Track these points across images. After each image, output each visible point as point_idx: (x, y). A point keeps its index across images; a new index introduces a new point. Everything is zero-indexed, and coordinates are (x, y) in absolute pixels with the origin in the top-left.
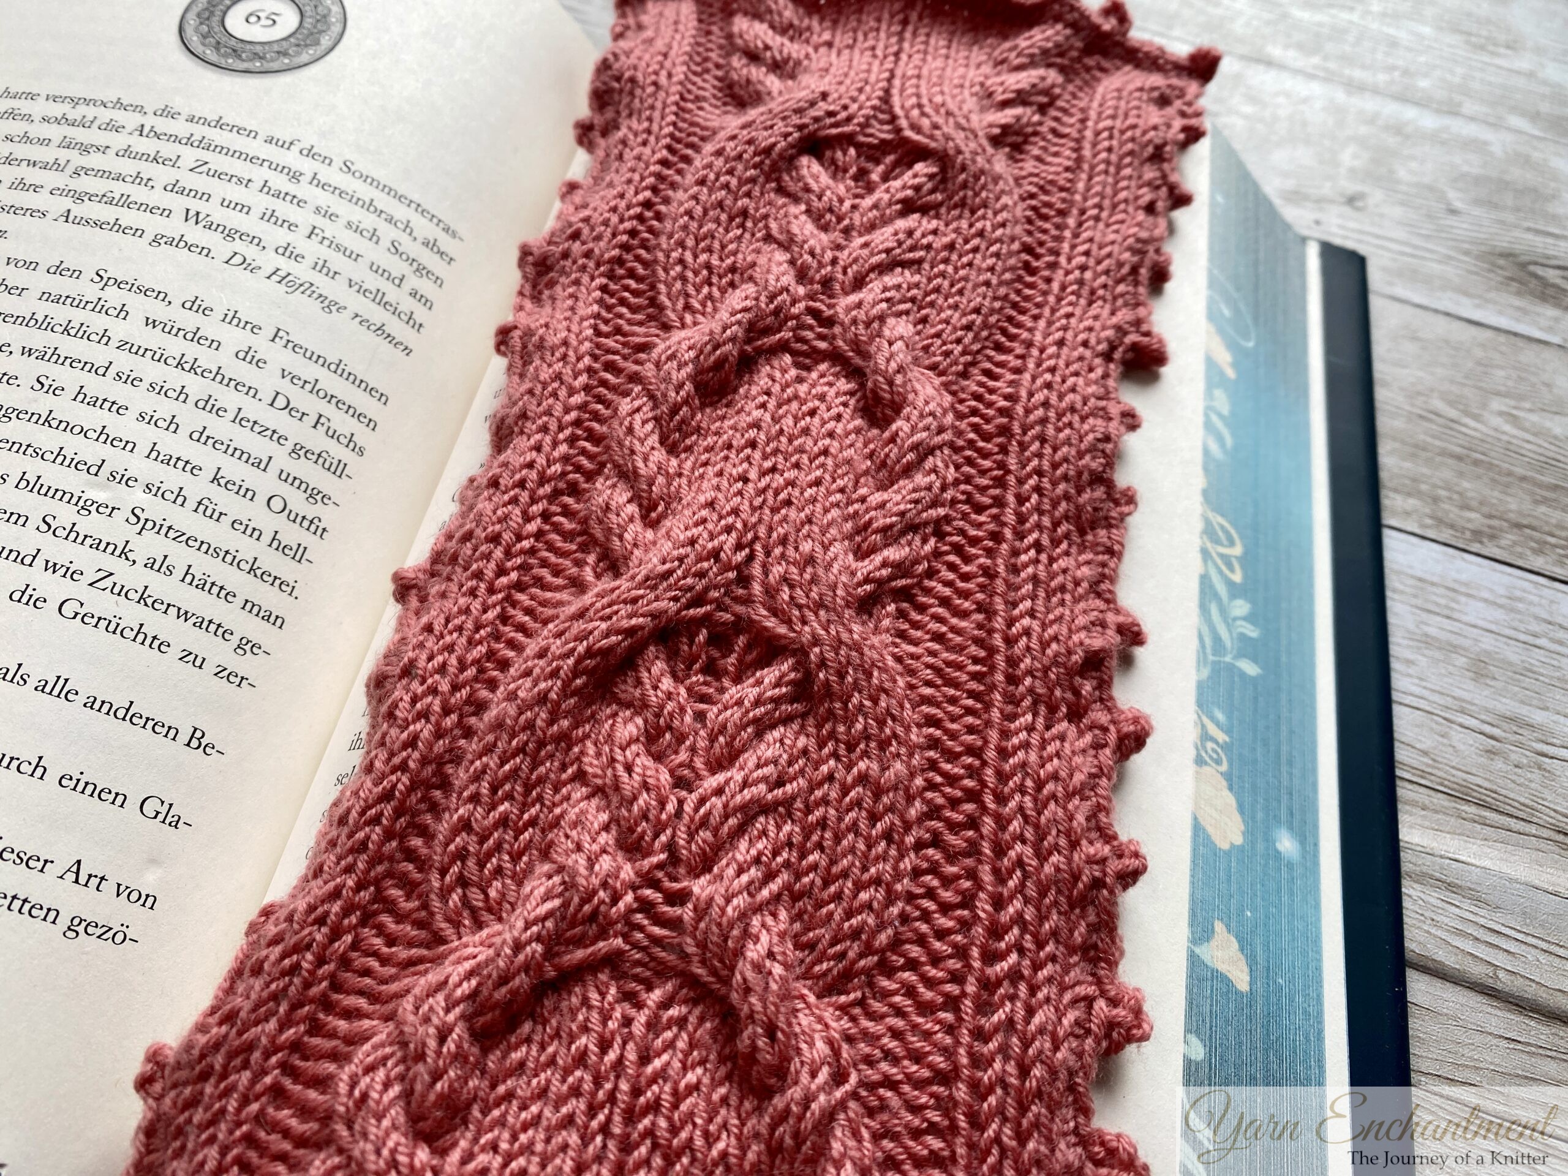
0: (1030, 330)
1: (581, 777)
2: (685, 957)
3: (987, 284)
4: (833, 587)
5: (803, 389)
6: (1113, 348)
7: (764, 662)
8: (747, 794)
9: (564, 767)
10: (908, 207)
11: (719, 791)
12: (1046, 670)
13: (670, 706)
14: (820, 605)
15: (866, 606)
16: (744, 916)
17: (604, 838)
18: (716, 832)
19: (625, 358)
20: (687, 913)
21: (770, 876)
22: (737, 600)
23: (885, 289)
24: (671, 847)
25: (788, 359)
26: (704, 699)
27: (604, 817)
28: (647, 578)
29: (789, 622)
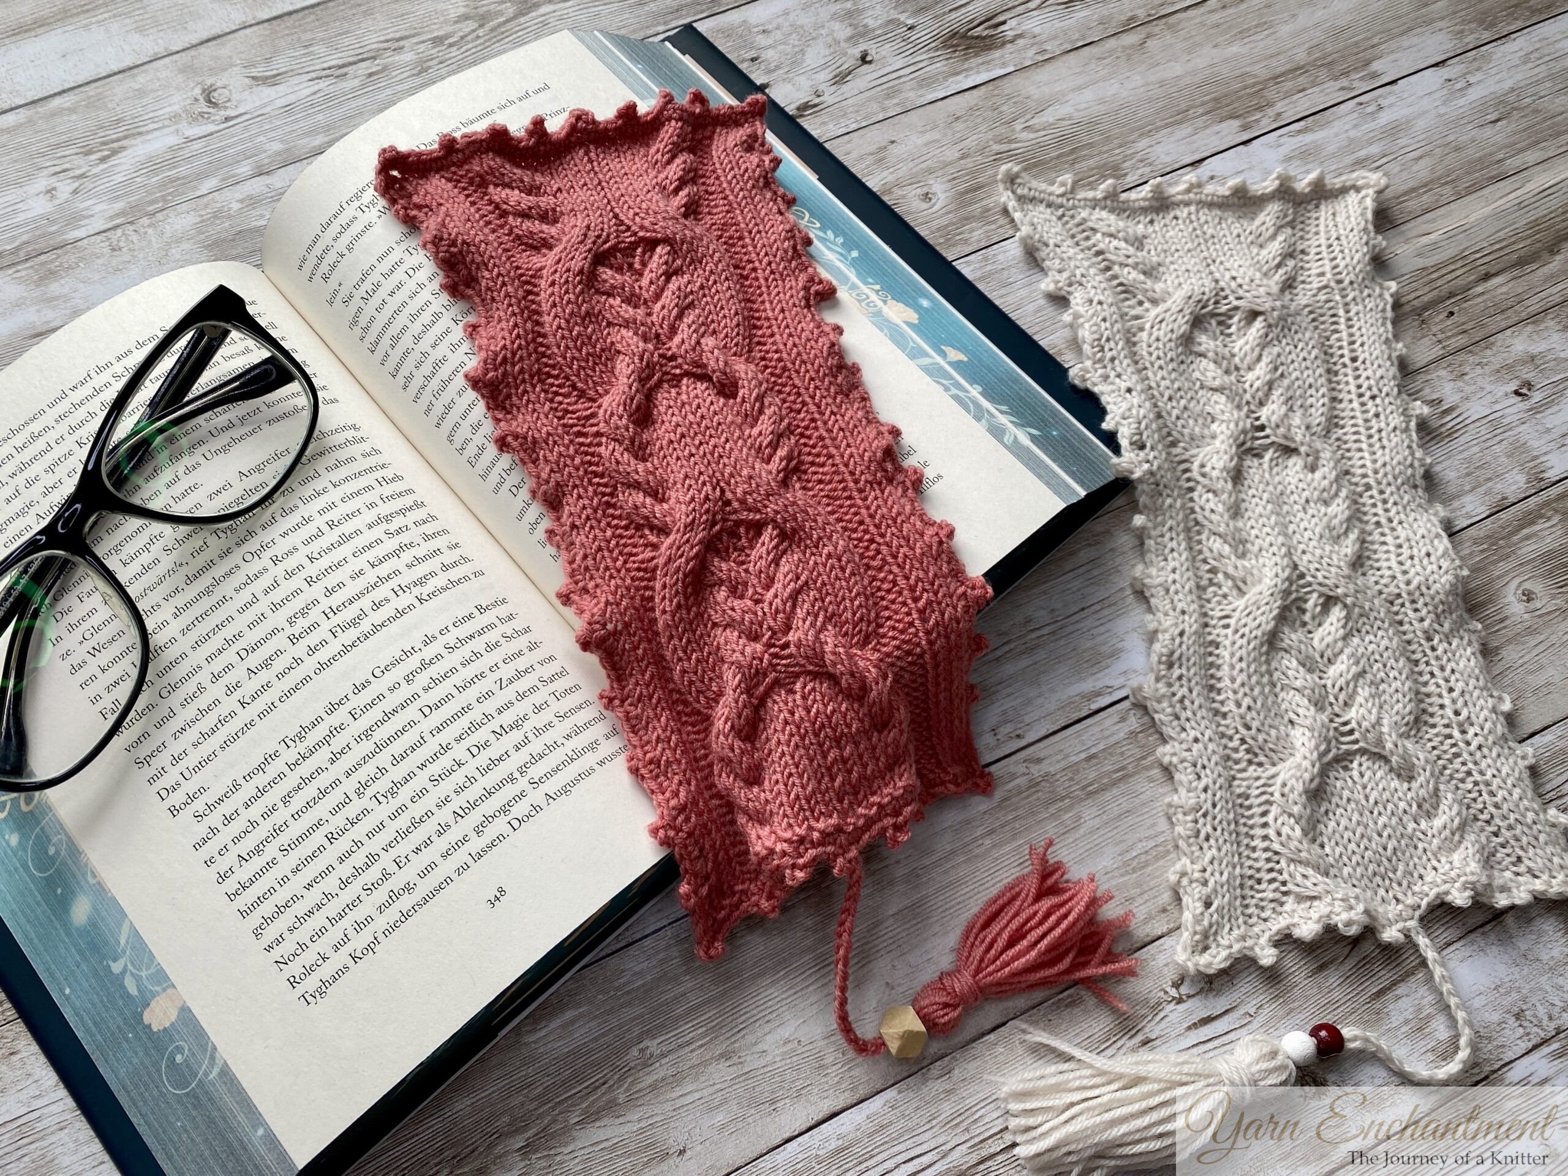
0: (765, 310)
1: (715, 625)
2: (803, 666)
3: (732, 297)
4: (769, 484)
5: (684, 397)
6: (807, 300)
7: (759, 534)
8: (788, 590)
9: (706, 626)
10: (669, 276)
11: (776, 596)
12: (868, 468)
13: (733, 574)
14: (768, 495)
15: (785, 483)
16: (817, 637)
17: (741, 642)
18: (784, 612)
19: (584, 426)
20: (792, 649)
21: (816, 616)
22: (730, 513)
23: (689, 327)
24: (770, 628)
25: (666, 385)
26: (743, 563)
27: (736, 633)
28: (686, 527)
29: (759, 511)
